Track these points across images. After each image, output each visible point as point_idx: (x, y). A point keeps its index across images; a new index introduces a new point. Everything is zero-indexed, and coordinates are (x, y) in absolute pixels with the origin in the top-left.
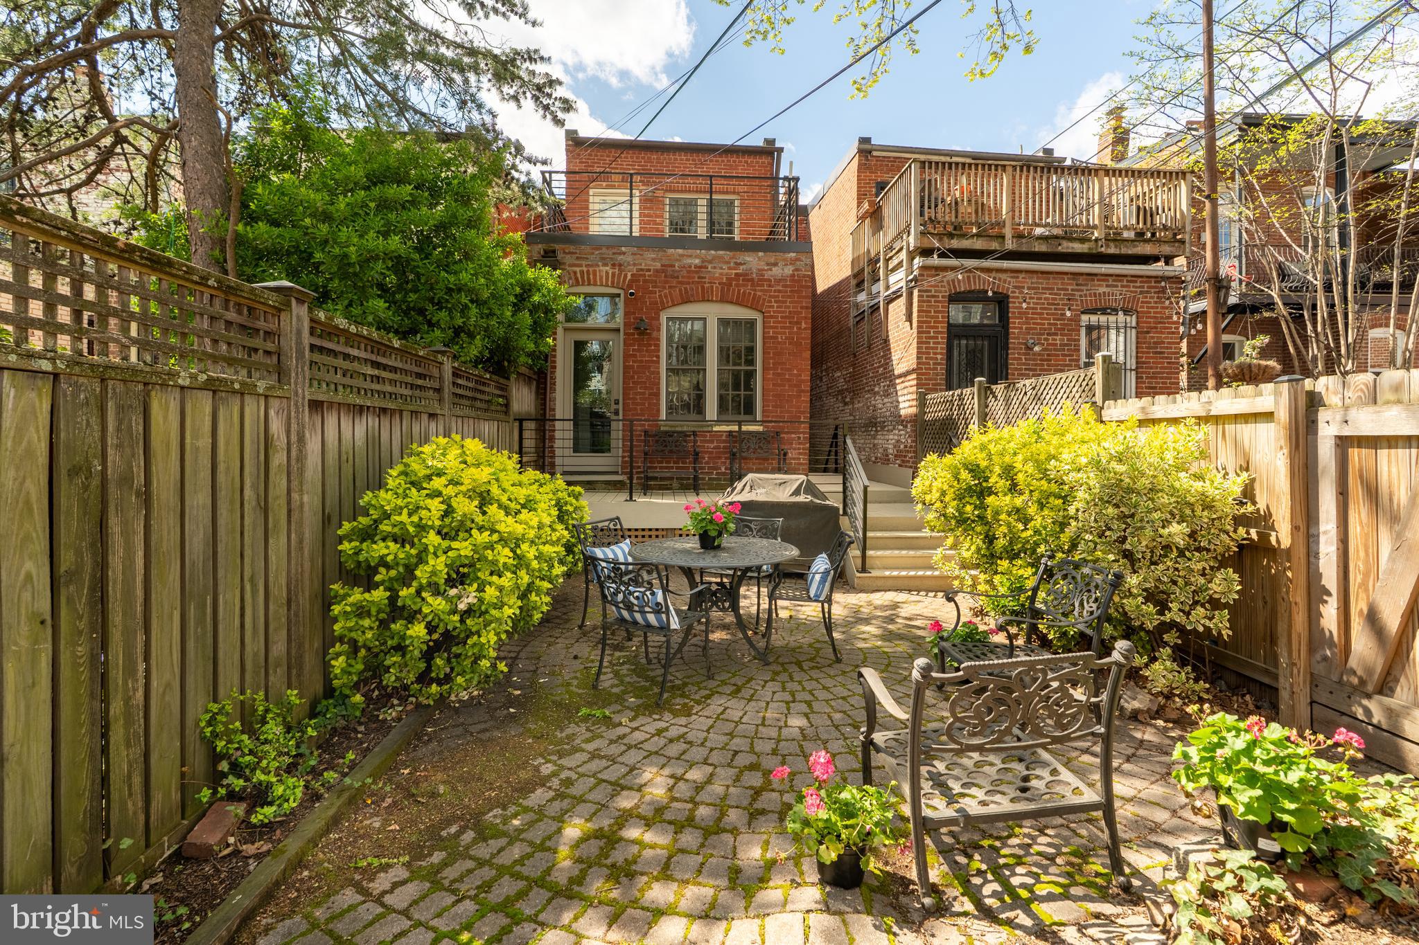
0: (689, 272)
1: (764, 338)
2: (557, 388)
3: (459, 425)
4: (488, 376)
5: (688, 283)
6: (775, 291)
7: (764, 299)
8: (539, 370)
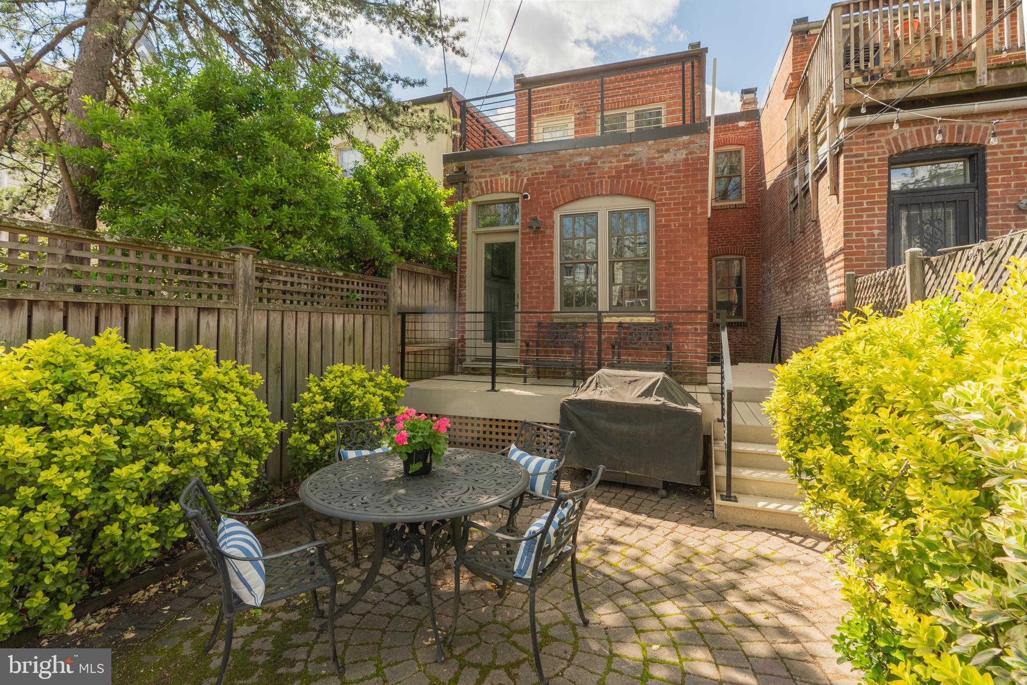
0: (579, 170)
1: (656, 227)
2: (467, 285)
3: (274, 319)
4: (341, 274)
5: (579, 181)
6: (667, 178)
7: (655, 188)
8: (446, 270)
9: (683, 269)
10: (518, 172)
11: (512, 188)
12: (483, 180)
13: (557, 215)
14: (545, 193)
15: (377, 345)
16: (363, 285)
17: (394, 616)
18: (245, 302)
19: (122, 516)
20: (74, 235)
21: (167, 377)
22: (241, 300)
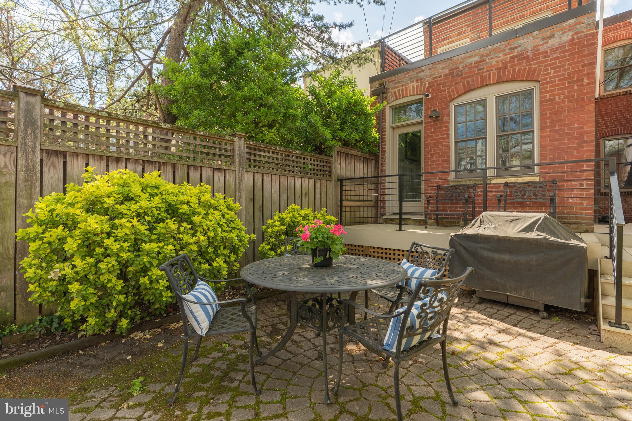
0: (470, 69)
1: (541, 102)
2: (386, 163)
3: (258, 178)
4: (299, 152)
5: (470, 77)
6: (551, 60)
7: (540, 70)
8: (371, 153)
9: (568, 134)
10: (421, 79)
11: (417, 92)
12: (396, 90)
13: (452, 106)
14: (442, 91)
15: (324, 199)
16: (314, 161)
17: (304, 365)
18: (240, 166)
19: (149, 273)
20: (146, 123)
21: (182, 198)
22: (237, 165)
